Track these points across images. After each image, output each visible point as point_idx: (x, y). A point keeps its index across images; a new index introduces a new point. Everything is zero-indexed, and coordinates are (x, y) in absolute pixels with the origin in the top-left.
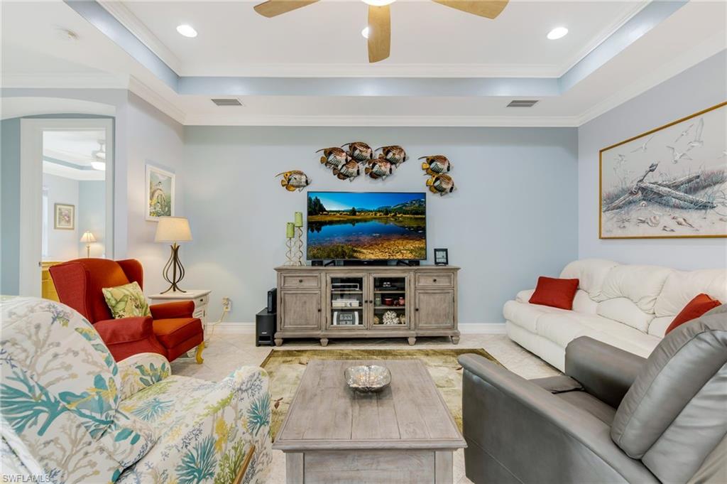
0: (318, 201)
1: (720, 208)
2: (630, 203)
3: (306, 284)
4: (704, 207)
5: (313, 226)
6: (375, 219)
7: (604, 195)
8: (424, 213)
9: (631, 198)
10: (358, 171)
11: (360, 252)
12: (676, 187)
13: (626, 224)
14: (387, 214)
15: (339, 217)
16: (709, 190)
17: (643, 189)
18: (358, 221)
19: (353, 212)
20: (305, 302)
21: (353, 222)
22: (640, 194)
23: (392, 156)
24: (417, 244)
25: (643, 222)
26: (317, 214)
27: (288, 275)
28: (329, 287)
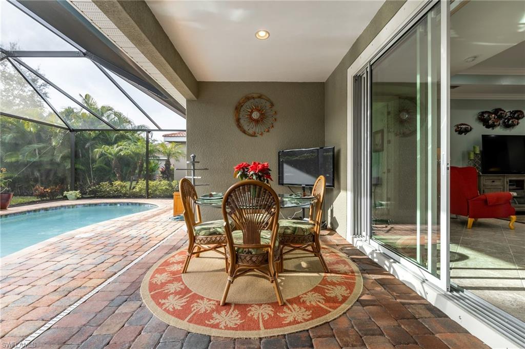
3: (495, 183)
10: (499, 124)
27: (485, 178)
28: (508, 185)
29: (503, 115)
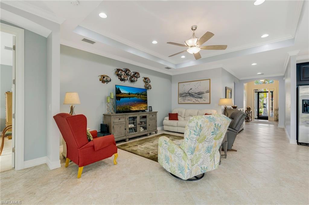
0: (119, 89)
1: (203, 98)
2: (186, 96)
3: (121, 120)
4: (201, 98)
5: (118, 98)
6: (135, 96)
7: (179, 93)
8: (147, 95)
9: (186, 95)
10: (127, 79)
11: (132, 108)
12: (196, 94)
13: (185, 100)
14: (138, 95)
15: (125, 95)
16: (202, 95)
17: (189, 93)
18: (131, 97)
19: (129, 94)
20: (121, 127)
21: (129, 97)
22: (188, 94)
23: (136, 75)
24: (146, 105)
25: (189, 100)
26: (119, 94)
27: (115, 117)
28: (128, 120)
29: (129, 73)
